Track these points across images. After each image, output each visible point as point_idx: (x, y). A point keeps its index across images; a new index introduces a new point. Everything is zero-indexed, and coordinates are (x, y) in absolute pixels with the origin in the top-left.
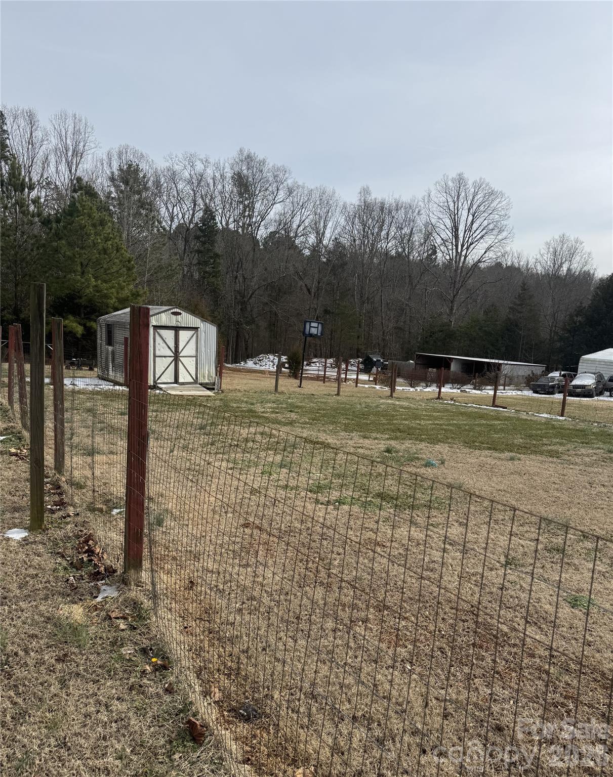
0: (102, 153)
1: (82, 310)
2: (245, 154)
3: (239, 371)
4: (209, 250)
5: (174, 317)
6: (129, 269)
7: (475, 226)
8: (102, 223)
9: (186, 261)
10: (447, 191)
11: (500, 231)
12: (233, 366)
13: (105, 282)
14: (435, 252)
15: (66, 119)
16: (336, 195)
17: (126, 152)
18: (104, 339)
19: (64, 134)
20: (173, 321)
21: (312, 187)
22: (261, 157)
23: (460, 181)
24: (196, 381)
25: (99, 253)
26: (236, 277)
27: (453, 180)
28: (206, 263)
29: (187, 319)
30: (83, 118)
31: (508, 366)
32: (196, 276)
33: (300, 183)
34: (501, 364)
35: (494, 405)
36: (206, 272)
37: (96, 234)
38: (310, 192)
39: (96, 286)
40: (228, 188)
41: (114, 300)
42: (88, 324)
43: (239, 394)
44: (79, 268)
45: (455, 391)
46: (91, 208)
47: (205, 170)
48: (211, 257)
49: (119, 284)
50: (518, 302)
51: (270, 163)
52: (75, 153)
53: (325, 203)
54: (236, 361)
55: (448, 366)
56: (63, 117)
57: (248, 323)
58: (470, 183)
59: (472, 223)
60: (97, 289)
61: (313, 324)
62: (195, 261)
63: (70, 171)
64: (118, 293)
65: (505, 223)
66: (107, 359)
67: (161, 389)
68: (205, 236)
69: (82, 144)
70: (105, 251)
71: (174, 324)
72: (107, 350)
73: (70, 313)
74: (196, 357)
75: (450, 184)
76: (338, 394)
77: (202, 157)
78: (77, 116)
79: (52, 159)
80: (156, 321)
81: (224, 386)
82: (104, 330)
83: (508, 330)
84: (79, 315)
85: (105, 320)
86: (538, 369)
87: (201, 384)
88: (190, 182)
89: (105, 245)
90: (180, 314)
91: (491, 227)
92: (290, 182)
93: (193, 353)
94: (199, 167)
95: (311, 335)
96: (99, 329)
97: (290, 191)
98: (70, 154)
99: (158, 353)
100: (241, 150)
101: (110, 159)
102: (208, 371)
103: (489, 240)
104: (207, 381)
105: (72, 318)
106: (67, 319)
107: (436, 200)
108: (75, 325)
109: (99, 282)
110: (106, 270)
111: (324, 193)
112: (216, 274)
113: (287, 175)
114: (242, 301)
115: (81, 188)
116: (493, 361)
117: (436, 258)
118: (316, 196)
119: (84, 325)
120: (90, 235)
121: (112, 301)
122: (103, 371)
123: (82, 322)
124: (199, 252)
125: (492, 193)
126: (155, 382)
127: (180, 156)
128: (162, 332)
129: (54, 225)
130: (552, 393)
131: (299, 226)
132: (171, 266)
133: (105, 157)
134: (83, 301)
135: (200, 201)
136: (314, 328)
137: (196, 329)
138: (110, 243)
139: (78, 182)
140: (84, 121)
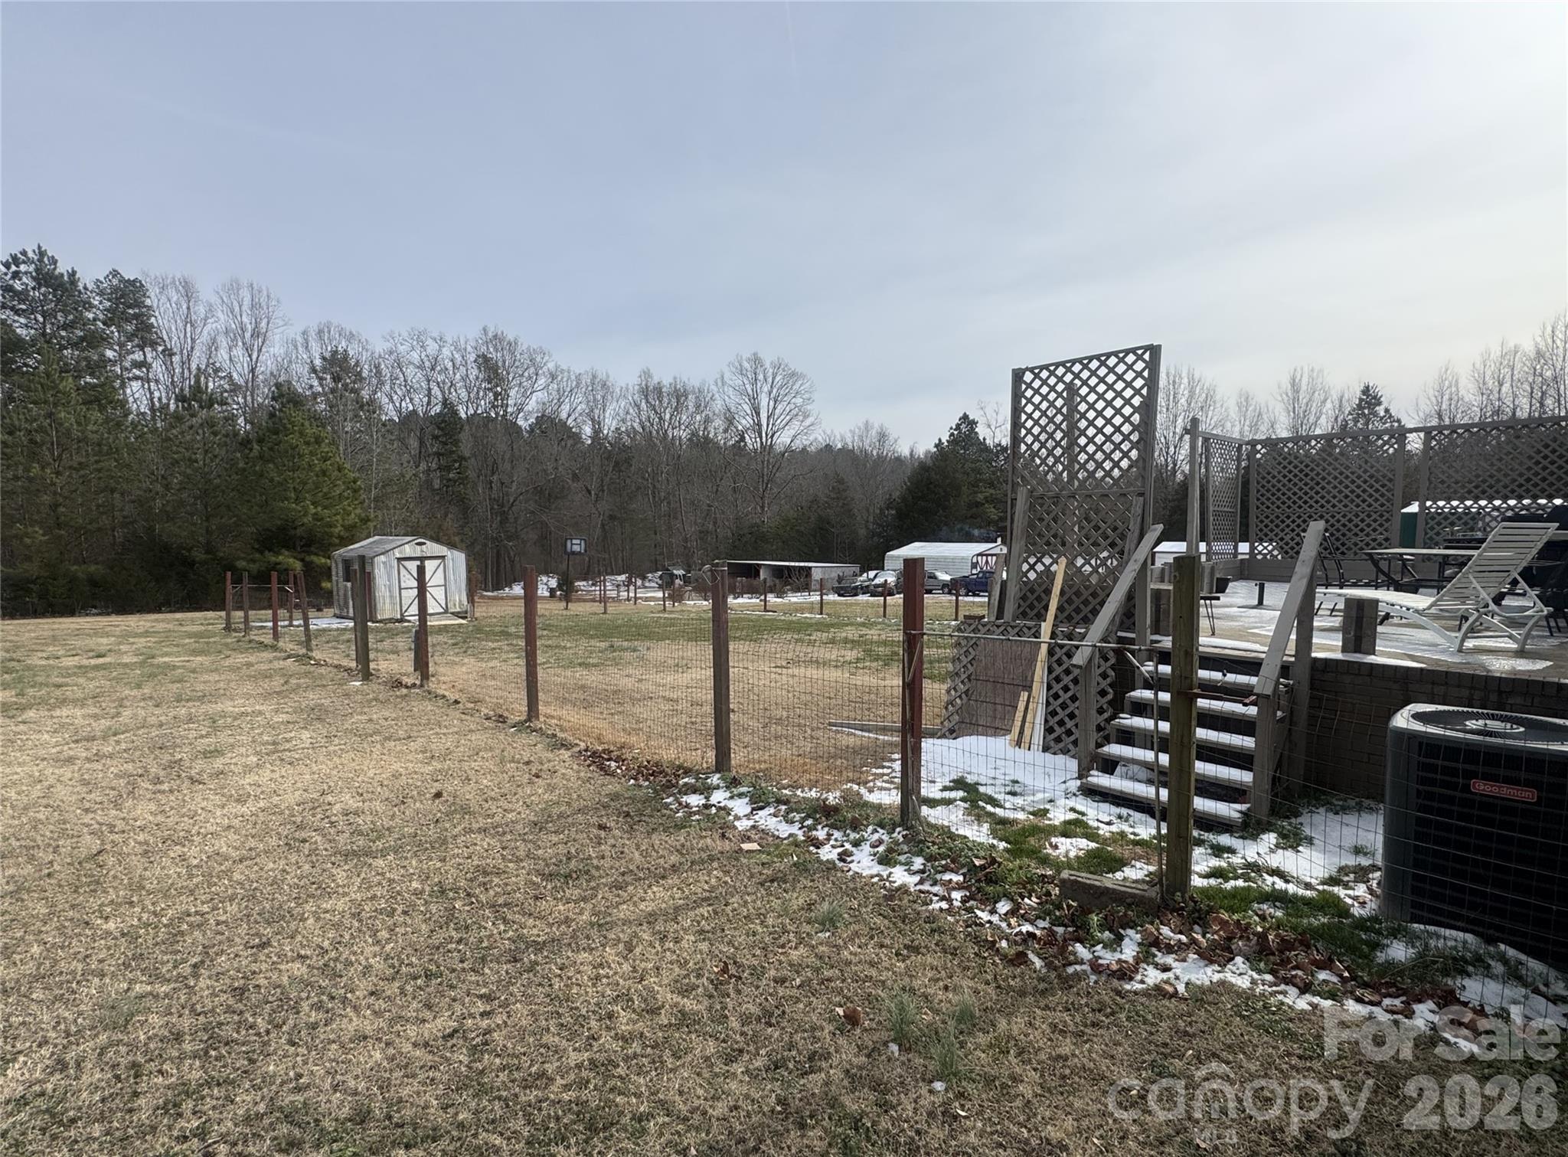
0: (294, 332)
1: (298, 543)
2: (490, 335)
3: (502, 598)
4: (452, 452)
5: (418, 547)
6: (355, 491)
7: (777, 411)
8: (318, 441)
9: (423, 466)
10: (742, 372)
11: (806, 416)
12: (495, 593)
13: (325, 508)
14: (743, 439)
15: (238, 290)
16: (611, 379)
17: (329, 332)
18: (341, 574)
19: (237, 309)
20: (418, 552)
21: (582, 371)
22: (511, 337)
23: (757, 360)
24: (446, 611)
25: (317, 476)
26: (491, 482)
27: (748, 360)
28: (448, 469)
29: (432, 548)
30: (264, 288)
31: (819, 570)
32: (437, 484)
33: (565, 367)
34: (810, 568)
35: (766, 610)
36: (450, 480)
37: (311, 453)
38: (578, 377)
39: (316, 514)
40: (474, 372)
41: (340, 528)
42: (307, 559)
43: (494, 620)
44: (293, 495)
45: (754, 600)
46: (303, 425)
47: (440, 350)
48: (455, 461)
49: (344, 510)
50: (833, 495)
51: (523, 346)
52: (255, 334)
53: (599, 389)
54: (497, 587)
55: (757, 574)
56: (234, 287)
57: (509, 538)
58: (767, 365)
59: (775, 408)
60: (317, 518)
61: (574, 541)
62: (434, 466)
63: (250, 356)
64: (343, 520)
65: (809, 407)
66: (345, 595)
67: (409, 621)
68: (445, 435)
69: (264, 322)
70: (324, 473)
71: (418, 555)
72: (346, 586)
73: (283, 547)
74: (445, 586)
75: (746, 365)
76: (605, 613)
77: (435, 335)
78: (255, 286)
79: (223, 343)
80: (400, 553)
81: (477, 615)
82: (340, 566)
83: (821, 529)
84: (294, 548)
85: (340, 555)
86: (849, 569)
87: (452, 613)
88: (421, 367)
89: (324, 467)
90: (424, 544)
91: (794, 412)
92: (551, 366)
93: (442, 582)
94: (432, 348)
95: (573, 553)
96: (334, 565)
97: (553, 377)
98: (248, 335)
99: (403, 585)
100: (485, 330)
101: (307, 341)
102: (459, 598)
103: (796, 424)
104: (458, 610)
105: (286, 553)
106: (281, 554)
107: (731, 383)
108: (291, 560)
109: (319, 509)
110: (326, 494)
111: (594, 377)
112: (463, 480)
113: (546, 358)
114: (502, 510)
115: (281, 395)
116: (793, 564)
117: (746, 445)
118: (586, 379)
119: (302, 560)
120: (303, 455)
121: (338, 530)
122: (341, 609)
123: (299, 556)
124: (438, 454)
125: (793, 374)
126: (402, 615)
127: (405, 335)
128: (406, 563)
129: (256, 447)
130: (856, 595)
131: (569, 415)
132: (404, 476)
133: (300, 339)
134: (299, 532)
135: (436, 391)
136: (577, 546)
137: (443, 557)
138: (328, 462)
139: (277, 388)
140: (265, 293)
